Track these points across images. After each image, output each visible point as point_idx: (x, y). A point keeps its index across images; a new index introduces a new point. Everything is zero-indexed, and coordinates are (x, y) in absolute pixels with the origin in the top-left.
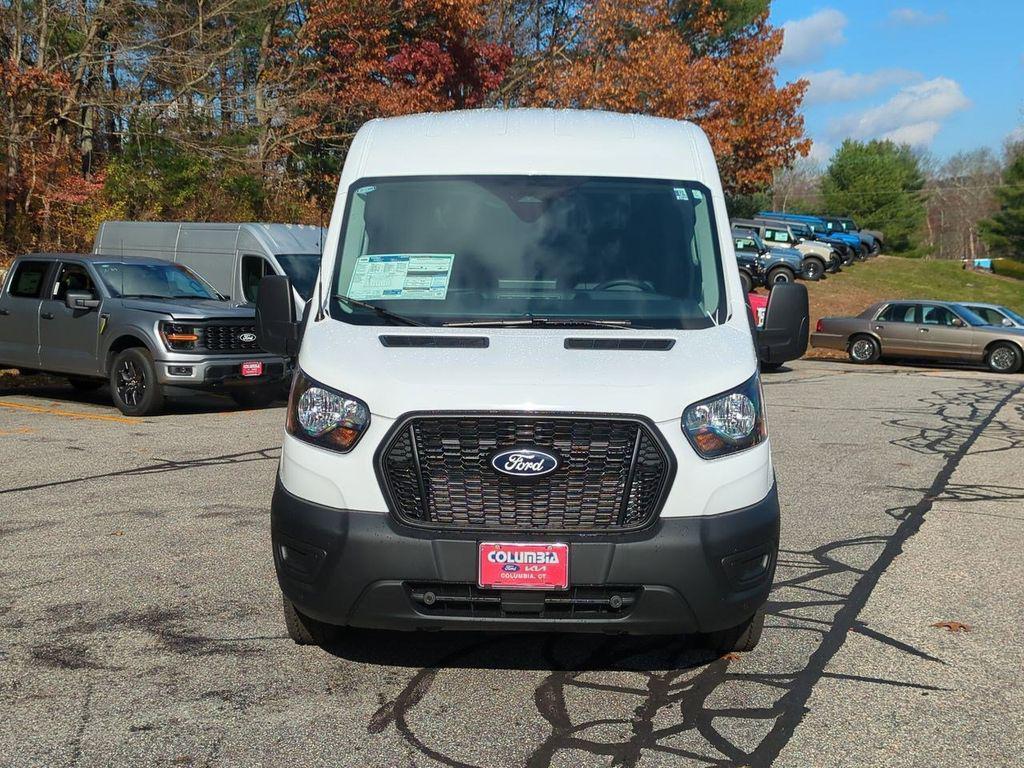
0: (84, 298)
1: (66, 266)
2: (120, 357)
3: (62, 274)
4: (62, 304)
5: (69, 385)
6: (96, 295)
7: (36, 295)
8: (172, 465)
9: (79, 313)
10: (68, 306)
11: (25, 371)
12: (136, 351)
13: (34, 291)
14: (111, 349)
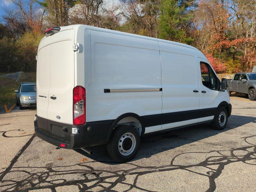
0: (245, 80)
1: (243, 75)
2: (250, 90)
3: (242, 76)
4: (241, 81)
5: (245, 95)
6: (247, 80)
7: (237, 80)
8: (250, 108)
9: (244, 83)
10: (242, 81)
11: (237, 93)
12: (253, 89)
13: (237, 79)
14: (249, 89)
